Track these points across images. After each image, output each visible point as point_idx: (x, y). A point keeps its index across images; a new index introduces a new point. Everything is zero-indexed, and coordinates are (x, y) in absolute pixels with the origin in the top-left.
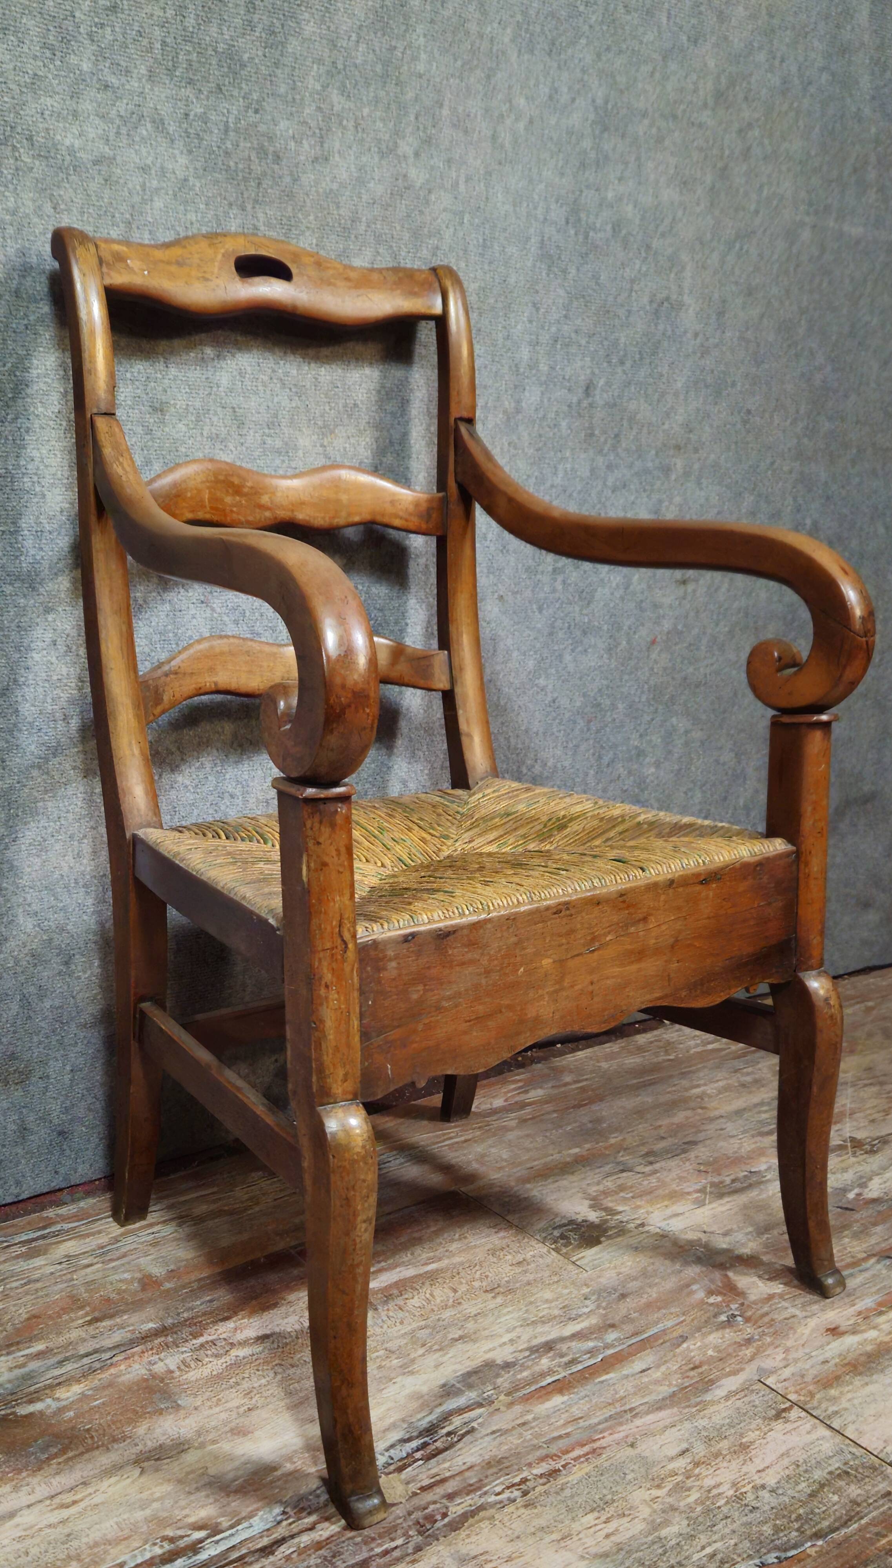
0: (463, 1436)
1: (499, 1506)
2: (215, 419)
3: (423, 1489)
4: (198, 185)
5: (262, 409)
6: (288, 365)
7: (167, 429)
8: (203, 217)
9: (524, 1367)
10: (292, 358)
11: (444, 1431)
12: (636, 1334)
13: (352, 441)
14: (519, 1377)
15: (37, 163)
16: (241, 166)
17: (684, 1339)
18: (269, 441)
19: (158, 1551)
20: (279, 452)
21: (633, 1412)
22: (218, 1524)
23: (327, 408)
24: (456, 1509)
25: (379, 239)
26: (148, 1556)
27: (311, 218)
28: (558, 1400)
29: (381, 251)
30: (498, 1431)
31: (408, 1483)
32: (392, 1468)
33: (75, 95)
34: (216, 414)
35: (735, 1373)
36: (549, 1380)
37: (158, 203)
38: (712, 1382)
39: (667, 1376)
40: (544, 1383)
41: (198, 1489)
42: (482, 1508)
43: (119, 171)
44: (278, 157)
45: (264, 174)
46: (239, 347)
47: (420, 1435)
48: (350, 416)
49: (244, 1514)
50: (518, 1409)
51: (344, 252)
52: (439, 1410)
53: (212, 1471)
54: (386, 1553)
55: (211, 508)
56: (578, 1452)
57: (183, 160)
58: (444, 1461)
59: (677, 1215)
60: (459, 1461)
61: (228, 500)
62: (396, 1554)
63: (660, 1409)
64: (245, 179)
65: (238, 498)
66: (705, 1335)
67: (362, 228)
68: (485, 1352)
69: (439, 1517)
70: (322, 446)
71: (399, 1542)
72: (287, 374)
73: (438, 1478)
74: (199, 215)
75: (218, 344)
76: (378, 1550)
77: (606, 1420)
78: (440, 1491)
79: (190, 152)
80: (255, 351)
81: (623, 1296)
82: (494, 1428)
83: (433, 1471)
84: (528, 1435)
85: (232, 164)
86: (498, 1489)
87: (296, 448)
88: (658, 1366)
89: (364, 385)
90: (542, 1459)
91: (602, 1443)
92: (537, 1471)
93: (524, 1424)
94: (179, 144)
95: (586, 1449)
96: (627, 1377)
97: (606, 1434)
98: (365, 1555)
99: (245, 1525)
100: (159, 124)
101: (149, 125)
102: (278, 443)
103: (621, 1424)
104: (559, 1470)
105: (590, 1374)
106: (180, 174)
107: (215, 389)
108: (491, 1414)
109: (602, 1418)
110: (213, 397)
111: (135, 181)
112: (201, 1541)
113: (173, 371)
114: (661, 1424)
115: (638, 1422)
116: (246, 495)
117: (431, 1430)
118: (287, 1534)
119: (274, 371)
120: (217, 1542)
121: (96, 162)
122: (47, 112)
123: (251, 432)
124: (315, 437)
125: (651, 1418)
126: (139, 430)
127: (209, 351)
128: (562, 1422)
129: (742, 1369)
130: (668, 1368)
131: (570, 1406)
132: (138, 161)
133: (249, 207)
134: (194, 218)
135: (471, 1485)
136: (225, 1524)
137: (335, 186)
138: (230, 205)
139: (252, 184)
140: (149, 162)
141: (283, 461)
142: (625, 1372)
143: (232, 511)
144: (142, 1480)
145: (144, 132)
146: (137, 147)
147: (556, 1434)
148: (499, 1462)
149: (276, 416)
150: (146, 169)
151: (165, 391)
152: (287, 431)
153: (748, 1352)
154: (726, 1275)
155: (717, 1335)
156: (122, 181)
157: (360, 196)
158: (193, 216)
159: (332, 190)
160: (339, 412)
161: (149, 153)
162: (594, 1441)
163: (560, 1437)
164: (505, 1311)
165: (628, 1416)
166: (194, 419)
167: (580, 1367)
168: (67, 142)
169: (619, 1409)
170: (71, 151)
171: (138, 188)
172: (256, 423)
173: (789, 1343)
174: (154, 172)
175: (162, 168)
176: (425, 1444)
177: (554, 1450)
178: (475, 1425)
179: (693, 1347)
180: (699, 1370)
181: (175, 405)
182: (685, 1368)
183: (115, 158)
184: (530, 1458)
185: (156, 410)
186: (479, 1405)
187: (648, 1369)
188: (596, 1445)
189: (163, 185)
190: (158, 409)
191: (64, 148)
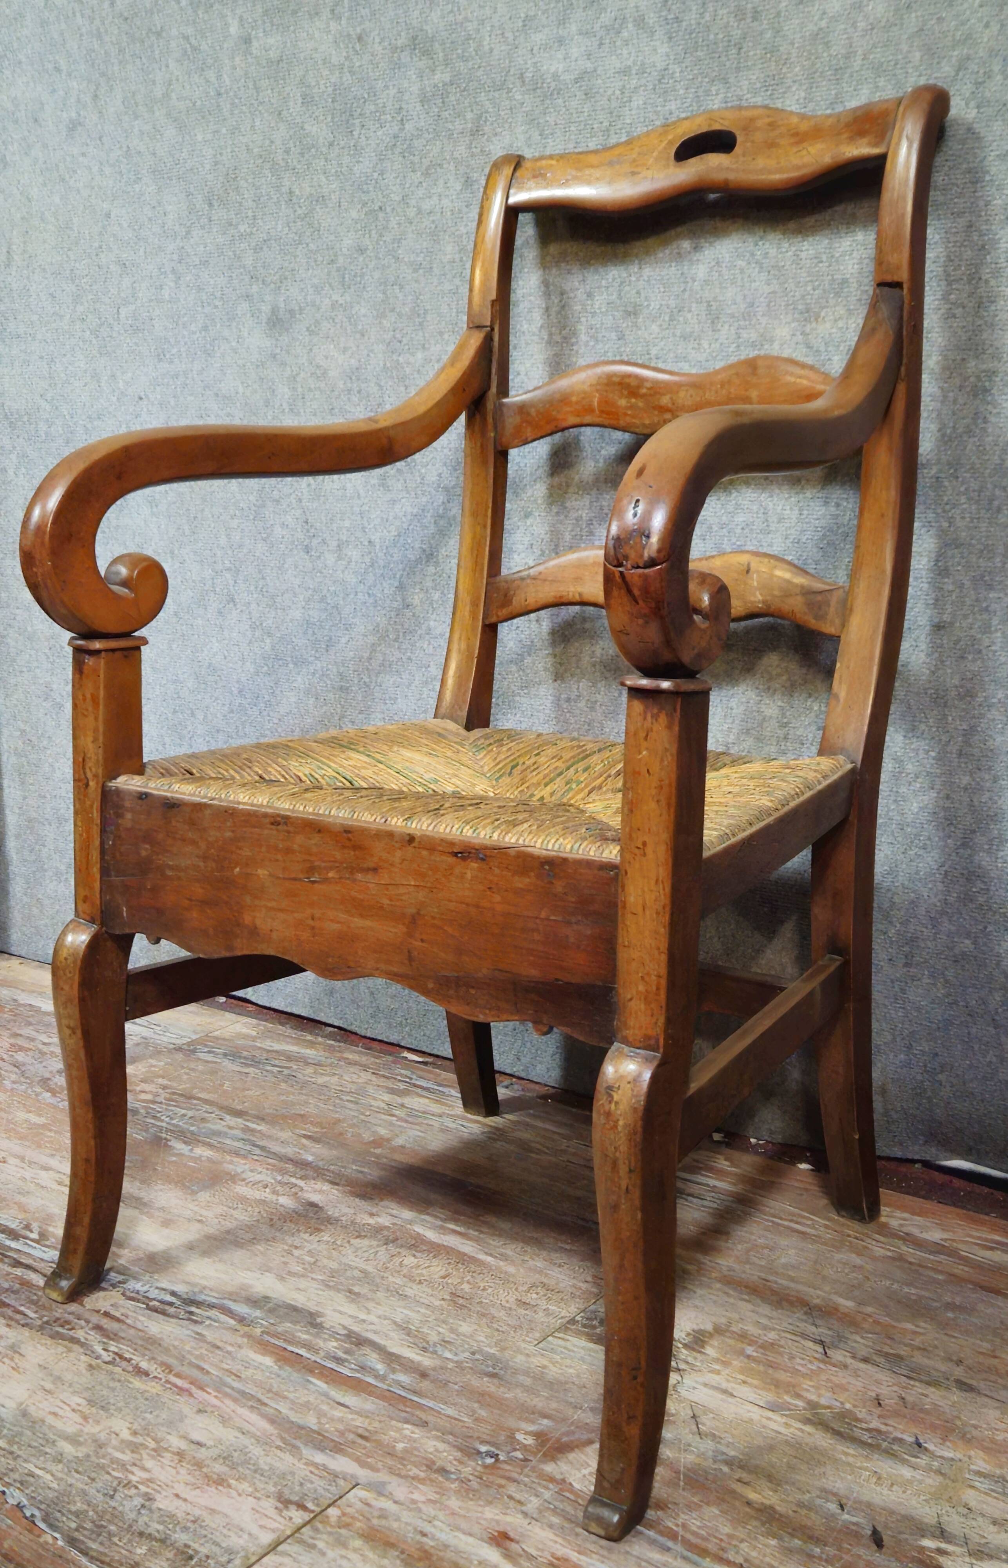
0: (190, 1320)
1: (89, 1352)
3: (106, 1314)
4: (678, 70)
5: (740, 297)
6: (767, 245)
7: (639, 332)
9: (317, 1335)
11: (193, 1309)
12: (415, 1392)
13: (840, 324)
14: (300, 1334)
15: (526, 96)
16: (721, 36)
17: (422, 1424)
18: (745, 335)
21: (258, 1406)
24: (80, 1333)
27: (797, 69)
28: (268, 1361)
30: (204, 1336)
31: (112, 1306)
32: (133, 1295)
33: (562, 22)
35: (365, 1465)
36: (301, 1351)
37: (638, 101)
38: (339, 1451)
39: (338, 1420)
40: (290, 1348)
42: (84, 1345)
43: (599, 82)
44: (756, 12)
46: (717, 233)
47: (184, 1300)
48: (837, 294)
50: (243, 1340)
51: (837, 98)
52: (226, 1301)
54: (20, 1312)
55: (602, 412)
56: (179, 1382)
57: (663, 49)
58: (149, 1317)
60: (151, 1323)
61: (623, 402)
62: (18, 1317)
63: (271, 1421)
65: (633, 400)
66: (437, 1438)
67: (857, 63)
68: (335, 1310)
69: (68, 1327)
71: (33, 1315)
73: (123, 1318)
74: (678, 102)
75: (693, 235)
76: (22, 1308)
77: (240, 1392)
78: (105, 1322)
79: (670, 38)
81: (494, 1375)
82: (206, 1333)
83: (131, 1314)
84: (201, 1351)
86: (112, 1349)
88: (354, 1413)
89: (855, 254)
90: (163, 1365)
91: (200, 1394)
92: (144, 1364)
93: (218, 1347)
94: (660, 34)
95: (187, 1386)
96: (325, 1395)
97: (215, 1394)
98: (16, 1304)
99: (44, 1249)
100: (640, 22)
101: (630, 25)
102: (754, 336)
103: (235, 1401)
104: (148, 1375)
105: (321, 1373)
106: (660, 65)
107: (689, 285)
108: (229, 1328)
109: (243, 1388)
110: (687, 293)
111: (614, 87)
112: (28, 1238)
113: (647, 271)
114: (243, 1424)
115: (243, 1411)
117: (192, 1302)
118: (37, 1268)
120: (28, 1245)
121: (576, 81)
122: (535, 48)
123: (726, 327)
125: (253, 1417)
126: (614, 336)
127: (686, 244)
128: (228, 1367)
129: (375, 1470)
130: (354, 1420)
131: (257, 1368)
133: (731, 76)
134: (673, 107)
135: (116, 1335)
137: (823, 24)
139: (733, 51)
140: (629, 63)
142: (332, 1393)
143: (626, 414)
145: (626, 34)
146: (619, 52)
147: (206, 1366)
148: (153, 1343)
149: (752, 305)
150: (625, 72)
151: (638, 293)
152: (764, 321)
153: (415, 1471)
154: (591, 1442)
155: (441, 1446)
156: (601, 90)
157: (854, 25)
158: (672, 106)
159: (821, 29)
160: (824, 291)
161: (630, 53)
162: (202, 1389)
163: (202, 1369)
164: (418, 1309)
165: (250, 1403)
166: (667, 318)
167: (333, 1365)
168: (553, 69)
169: (260, 1396)
170: (556, 76)
171: (618, 92)
172: (732, 316)
173: (454, 1503)
174: (634, 72)
175: (643, 64)
176: (171, 1304)
177: (178, 1368)
178: (208, 1322)
179: (407, 1432)
180: (360, 1441)
181: (649, 306)
182: (360, 1431)
183: (595, 71)
184: (164, 1358)
185: (629, 314)
186: (241, 1320)
187: (347, 1407)
188: (194, 1390)
189: (643, 81)
190: (632, 312)
191: (549, 76)
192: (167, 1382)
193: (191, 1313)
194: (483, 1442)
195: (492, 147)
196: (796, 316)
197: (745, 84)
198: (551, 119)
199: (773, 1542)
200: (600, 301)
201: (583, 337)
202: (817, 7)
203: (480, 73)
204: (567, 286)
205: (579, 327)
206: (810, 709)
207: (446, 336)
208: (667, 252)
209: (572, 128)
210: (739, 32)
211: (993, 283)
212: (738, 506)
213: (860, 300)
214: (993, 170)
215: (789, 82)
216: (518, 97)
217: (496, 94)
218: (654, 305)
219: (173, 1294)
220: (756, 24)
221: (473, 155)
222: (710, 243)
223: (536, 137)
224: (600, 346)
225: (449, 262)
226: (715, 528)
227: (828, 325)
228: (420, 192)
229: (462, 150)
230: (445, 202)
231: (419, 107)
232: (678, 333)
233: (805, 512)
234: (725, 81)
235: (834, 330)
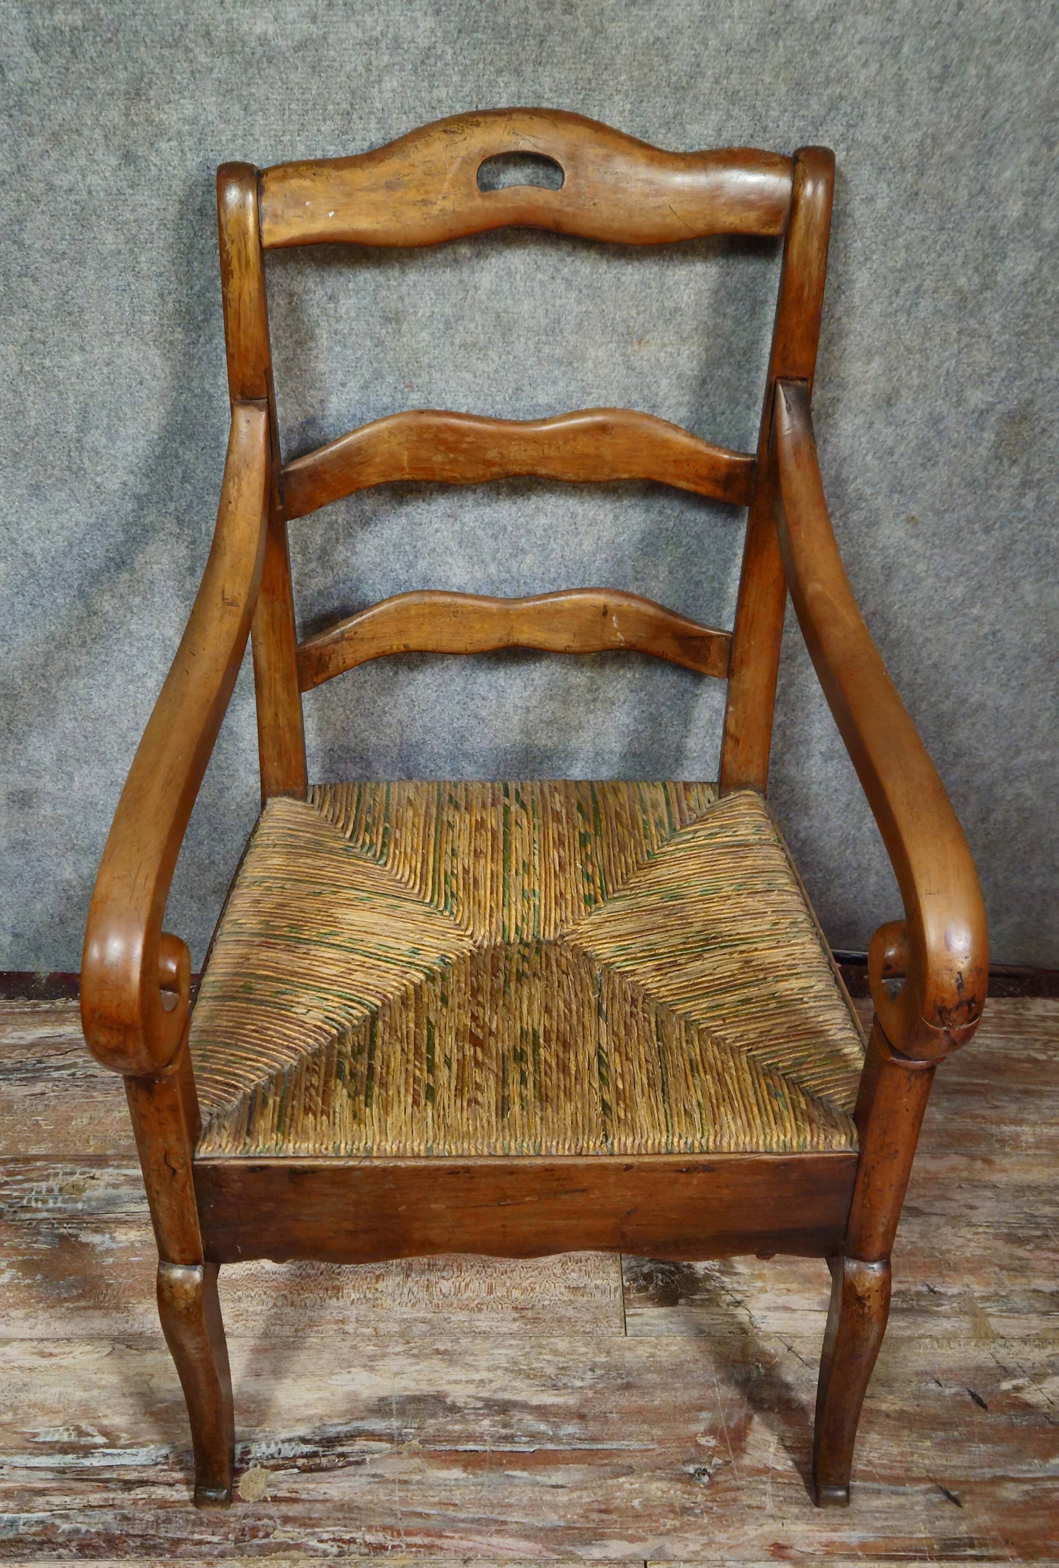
0: (350, 1464)
1: (311, 1553)
2: (472, 326)
3: (276, 1499)
4: (449, 51)
5: (541, 312)
6: (578, 263)
7: (404, 339)
8: (457, 92)
9: (464, 1420)
10: (584, 254)
11: (340, 1449)
12: (593, 1439)
13: (670, 349)
14: (450, 1427)
16: (513, 22)
17: (630, 1471)
18: (547, 350)
19: (65, 1438)
20: (560, 362)
21: (501, 1527)
22: (119, 1438)
23: (634, 312)
24: (280, 1536)
25: (733, 97)
26: (56, 1438)
27: (623, 78)
28: (456, 1473)
29: (735, 112)
30: (382, 1476)
31: (269, 1486)
32: (272, 1462)
34: (472, 320)
35: (632, 1539)
36: (471, 1446)
37: (391, 83)
38: (602, 1536)
39: (570, 1504)
40: (461, 1448)
41: (132, 1395)
42: (298, 1547)
43: (332, 53)
45: (549, 29)
47: (320, 1443)
48: (667, 321)
49: (141, 1440)
50: (416, 1462)
52: (355, 1424)
53: (154, 1383)
54: (200, 1543)
55: (412, 469)
56: (417, 1540)
57: (427, 23)
58: (313, 1481)
59: (786, 1309)
60: (324, 1487)
61: (439, 458)
62: (205, 1549)
63: (527, 1537)
64: (522, 38)
65: (452, 455)
66: (651, 1479)
67: (705, 85)
68: (449, 1382)
69: (261, 1534)
70: (623, 355)
71: (215, 1539)
72: (576, 273)
73: (294, 1495)
74: (451, 89)
76: (197, 1537)
77: (473, 1521)
78: (285, 1509)
79: (438, 12)
80: (531, 246)
81: (628, 1386)
82: (379, 1471)
83: (296, 1486)
84: (398, 1495)
85: (501, 19)
86: (325, 1536)
87: (583, 359)
88: (573, 1489)
89: (692, 285)
90: (384, 1528)
91: (445, 1543)
92: (369, 1538)
93: (406, 1482)
95: (427, 1541)
96: (535, 1484)
97: (457, 1535)
98: (185, 1535)
99: (134, 1451)
102: (559, 352)
103: (479, 1533)
104: (386, 1549)
105: (509, 1462)
106: (423, 42)
107: (471, 293)
108: (391, 1455)
109: (471, 1516)
110: (469, 301)
111: (355, 61)
112: (96, 1446)
113: (412, 276)
114: (511, 1554)
115: (495, 1540)
116: (464, 451)
117: (330, 1442)
118: (153, 1478)
119: (557, 270)
120: (105, 1455)
121: (297, 49)
123: (522, 340)
124: (612, 346)
125: (510, 1542)
128: (436, 1499)
129: (643, 1539)
130: (580, 1497)
131: (458, 1487)
132: (360, 35)
133: (528, 69)
134: (444, 96)
135: (310, 1519)
136: (123, 1442)
137: (662, 33)
138: (500, 72)
139: (532, 42)
140: (376, 33)
141: (564, 374)
142: (538, 1478)
143: (443, 469)
144: (107, 1360)
146: (359, 18)
147: (420, 1509)
148: (350, 1509)
149: (557, 321)
150: (372, 44)
151: (401, 298)
152: (572, 339)
153: (670, 1523)
154: (750, 1418)
155: (663, 1485)
156: (336, 65)
157: (704, 43)
158: (441, 93)
159: (658, 39)
160: (652, 317)
161: (377, 21)
162: (441, 1536)
163: (419, 1515)
164: (508, 1343)
165: (493, 1528)
166: (441, 326)
167: (508, 1448)
168: (258, 30)
169: (494, 1516)
170: (263, 40)
171: (360, 68)
172: (529, 330)
173: (721, 1537)
174: (383, 46)
175: (396, 38)
176: (315, 1454)
177: (402, 1525)
178: (368, 1458)
179: (627, 1486)
180: (605, 1516)
181: (415, 313)
182: (596, 1506)
183: (325, 38)
184: (377, 1521)
185: (389, 320)
186: (390, 1438)
187: (562, 1487)
188: (438, 1542)
189: (398, 59)
190: (392, 319)
191: (253, 38)
192: (409, 1546)
193: (342, 1455)
194: (686, 1462)
195: (164, 117)
196: (615, 338)
197: (547, 81)
198: (259, 90)
199: (928, 1443)
200: (347, 304)
201: (325, 343)
202: (654, 12)
203: (136, 22)
204: (297, 287)
205: (317, 331)
206: (624, 676)
207: (118, 338)
208: (440, 256)
209: (293, 106)
210: (542, 23)
211: (845, 320)
212: (537, 510)
213: (696, 329)
214: (857, 214)
215: (608, 90)
216: (202, 59)
217: (166, 52)
218: (424, 311)
219: (304, 1441)
220: (567, 18)
221: (133, 124)
222: (500, 253)
223: (236, 111)
224: (349, 352)
225: (112, 253)
226: (509, 529)
227: (653, 348)
228: (48, 164)
229: (113, 115)
230: (93, 180)
231: (29, 53)
232: (457, 342)
233: (622, 518)
234: (518, 72)
235: (662, 355)
